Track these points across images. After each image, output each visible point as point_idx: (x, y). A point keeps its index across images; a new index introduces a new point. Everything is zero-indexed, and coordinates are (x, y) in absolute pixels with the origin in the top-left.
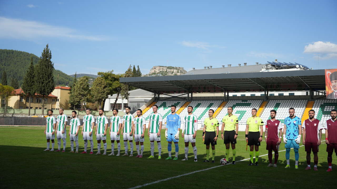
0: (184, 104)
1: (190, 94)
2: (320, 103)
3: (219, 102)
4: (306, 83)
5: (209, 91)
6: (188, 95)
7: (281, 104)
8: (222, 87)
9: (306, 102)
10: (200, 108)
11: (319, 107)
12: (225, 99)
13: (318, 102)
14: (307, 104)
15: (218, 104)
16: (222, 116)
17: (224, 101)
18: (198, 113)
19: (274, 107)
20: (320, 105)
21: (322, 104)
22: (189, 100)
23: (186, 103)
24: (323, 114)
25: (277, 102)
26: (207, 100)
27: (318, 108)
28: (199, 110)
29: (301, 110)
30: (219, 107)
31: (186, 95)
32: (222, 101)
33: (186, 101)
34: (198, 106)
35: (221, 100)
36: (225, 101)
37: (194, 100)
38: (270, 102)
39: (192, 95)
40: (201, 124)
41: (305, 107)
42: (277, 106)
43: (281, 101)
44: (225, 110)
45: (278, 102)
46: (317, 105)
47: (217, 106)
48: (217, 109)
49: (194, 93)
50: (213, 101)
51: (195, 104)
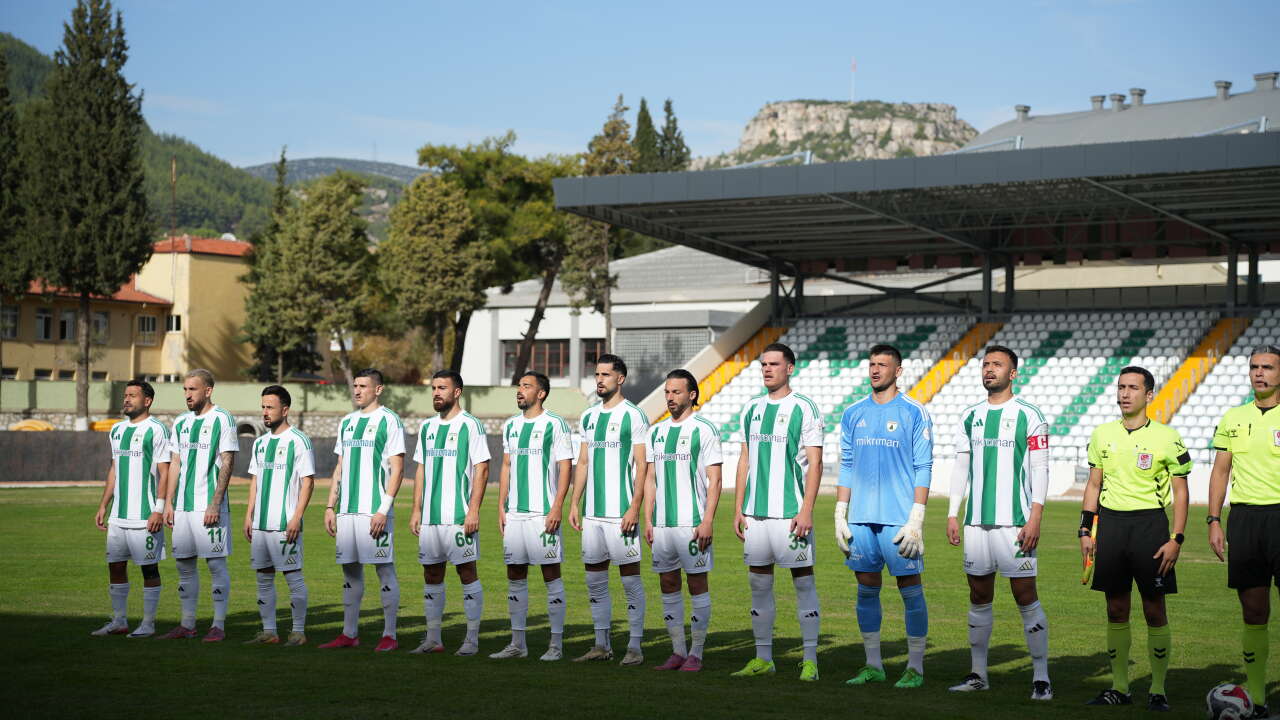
0: (963, 337)
1: (999, 275)
3: (1193, 324)
5: (1125, 254)
6: (988, 281)
8: (1210, 223)
10: (1065, 361)
12: (1231, 304)
15: (1185, 333)
16: (1212, 411)
17: (1223, 315)
18: (1050, 390)
22: (991, 311)
23: (971, 328)
26: (1112, 310)
28: (1055, 371)
30: (1191, 352)
31: (974, 283)
32: (1214, 315)
33: (973, 320)
34: (1049, 348)
35: (1208, 308)
36: (1236, 314)
37: (1022, 312)
40: (1073, 463)
44: (1232, 370)
47: (1176, 348)
48: (1176, 368)
49: (1021, 263)
50: (1153, 315)
51: (1032, 335)
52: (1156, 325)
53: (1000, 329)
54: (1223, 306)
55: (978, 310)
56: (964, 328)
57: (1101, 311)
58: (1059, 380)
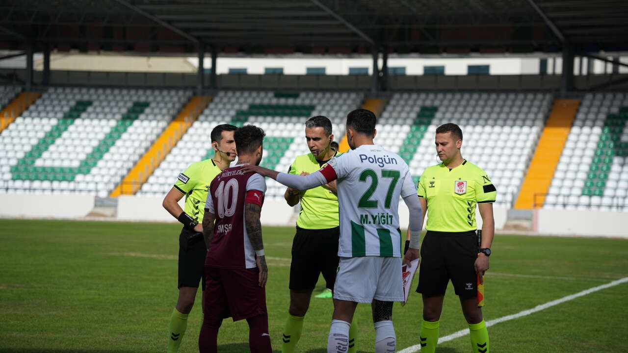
0: (11, 101)
1: (38, 58)
2: (604, 109)
3: (175, 99)
4: (553, 20)
5: (129, 48)
6: (30, 62)
7: (442, 109)
8: (187, 30)
9: (545, 103)
10: (87, 122)
11: (600, 123)
12: (199, 87)
13: (597, 103)
14: (550, 110)
15: (170, 105)
16: (188, 159)
17: (195, 94)
18: (77, 142)
19: (410, 121)
20: (602, 116)
21: (615, 110)
22: (32, 83)
23: (17, 96)
24: (617, 154)
25: (424, 100)
26: (121, 87)
27: (597, 130)
28: (81, 129)
29: (522, 137)
30: (174, 118)
31: (20, 62)
32: (189, 93)
33: (19, 89)
34: (77, 111)
35: (185, 88)
36: (203, 94)
37: (56, 86)
38: (393, 102)
39: (47, 62)
40: (93, 194)
41: (539, 123)
42: (426, 120)
43: (440, 96)
44: (200, 131)
45: (428, 103)
46: (592, 116)
47: (164, 115)
48: (164, 129)
49: (55, 51)
50: (149, 92)
51: (64, 103)
52: (151, 99)
53: (40, 97)
54: (194, 88)
55: (22, 83)
56: (12, 95)
57: (113, 87)
58: (83, 135)
